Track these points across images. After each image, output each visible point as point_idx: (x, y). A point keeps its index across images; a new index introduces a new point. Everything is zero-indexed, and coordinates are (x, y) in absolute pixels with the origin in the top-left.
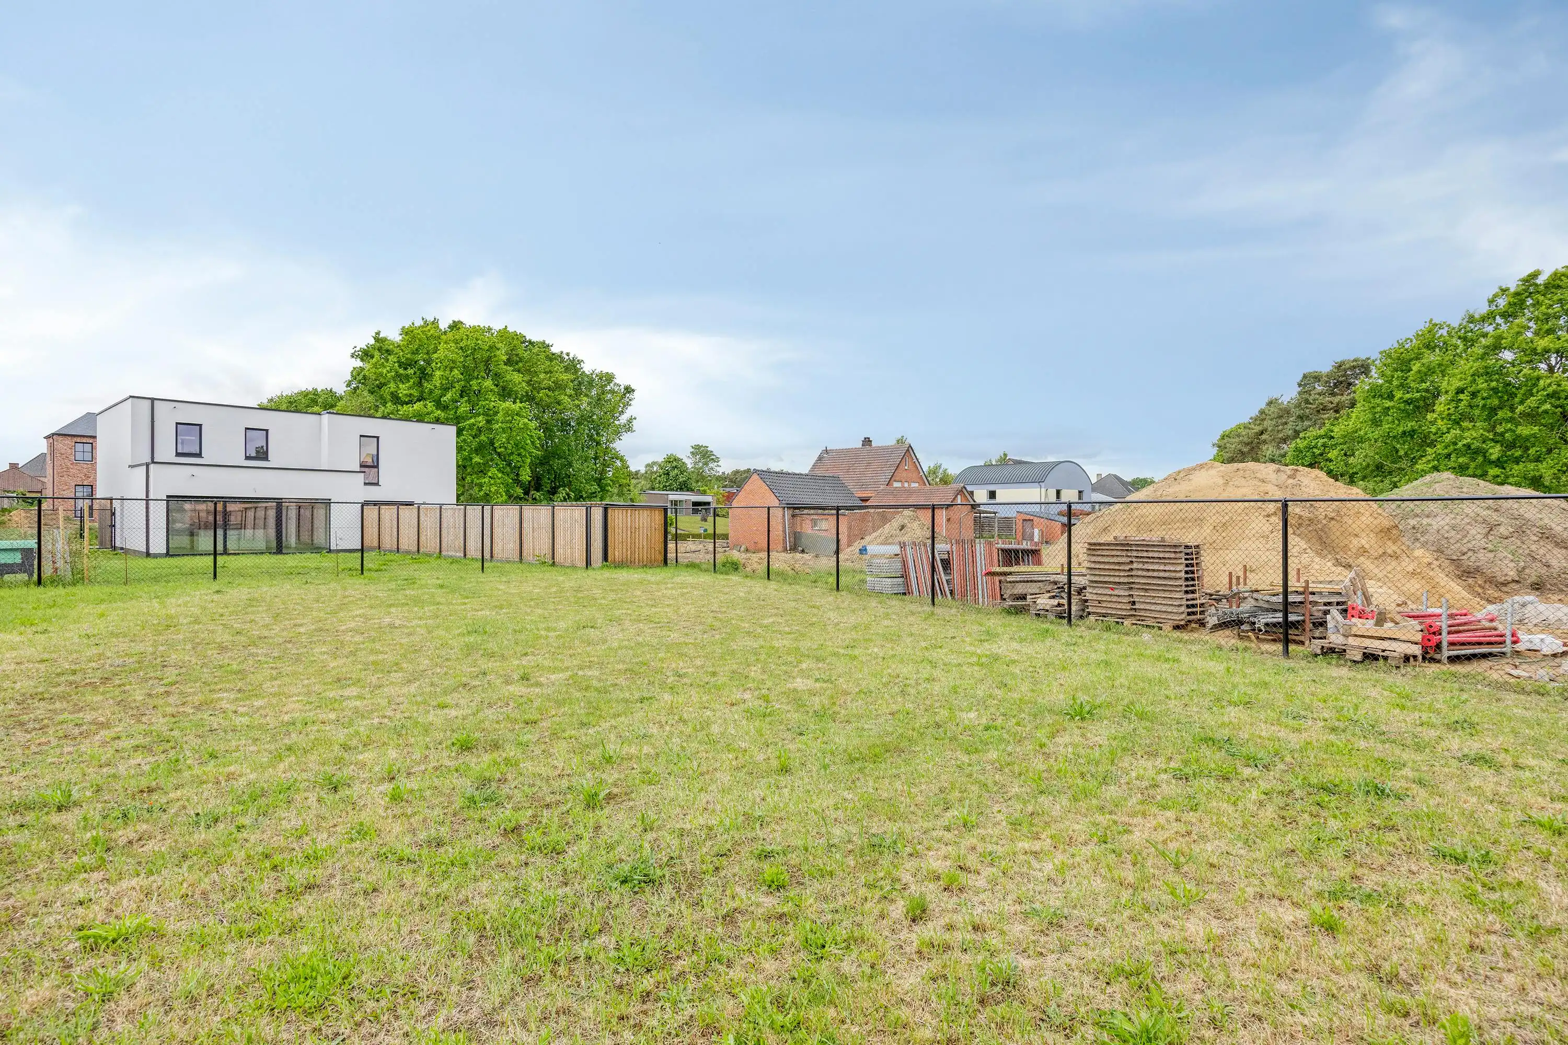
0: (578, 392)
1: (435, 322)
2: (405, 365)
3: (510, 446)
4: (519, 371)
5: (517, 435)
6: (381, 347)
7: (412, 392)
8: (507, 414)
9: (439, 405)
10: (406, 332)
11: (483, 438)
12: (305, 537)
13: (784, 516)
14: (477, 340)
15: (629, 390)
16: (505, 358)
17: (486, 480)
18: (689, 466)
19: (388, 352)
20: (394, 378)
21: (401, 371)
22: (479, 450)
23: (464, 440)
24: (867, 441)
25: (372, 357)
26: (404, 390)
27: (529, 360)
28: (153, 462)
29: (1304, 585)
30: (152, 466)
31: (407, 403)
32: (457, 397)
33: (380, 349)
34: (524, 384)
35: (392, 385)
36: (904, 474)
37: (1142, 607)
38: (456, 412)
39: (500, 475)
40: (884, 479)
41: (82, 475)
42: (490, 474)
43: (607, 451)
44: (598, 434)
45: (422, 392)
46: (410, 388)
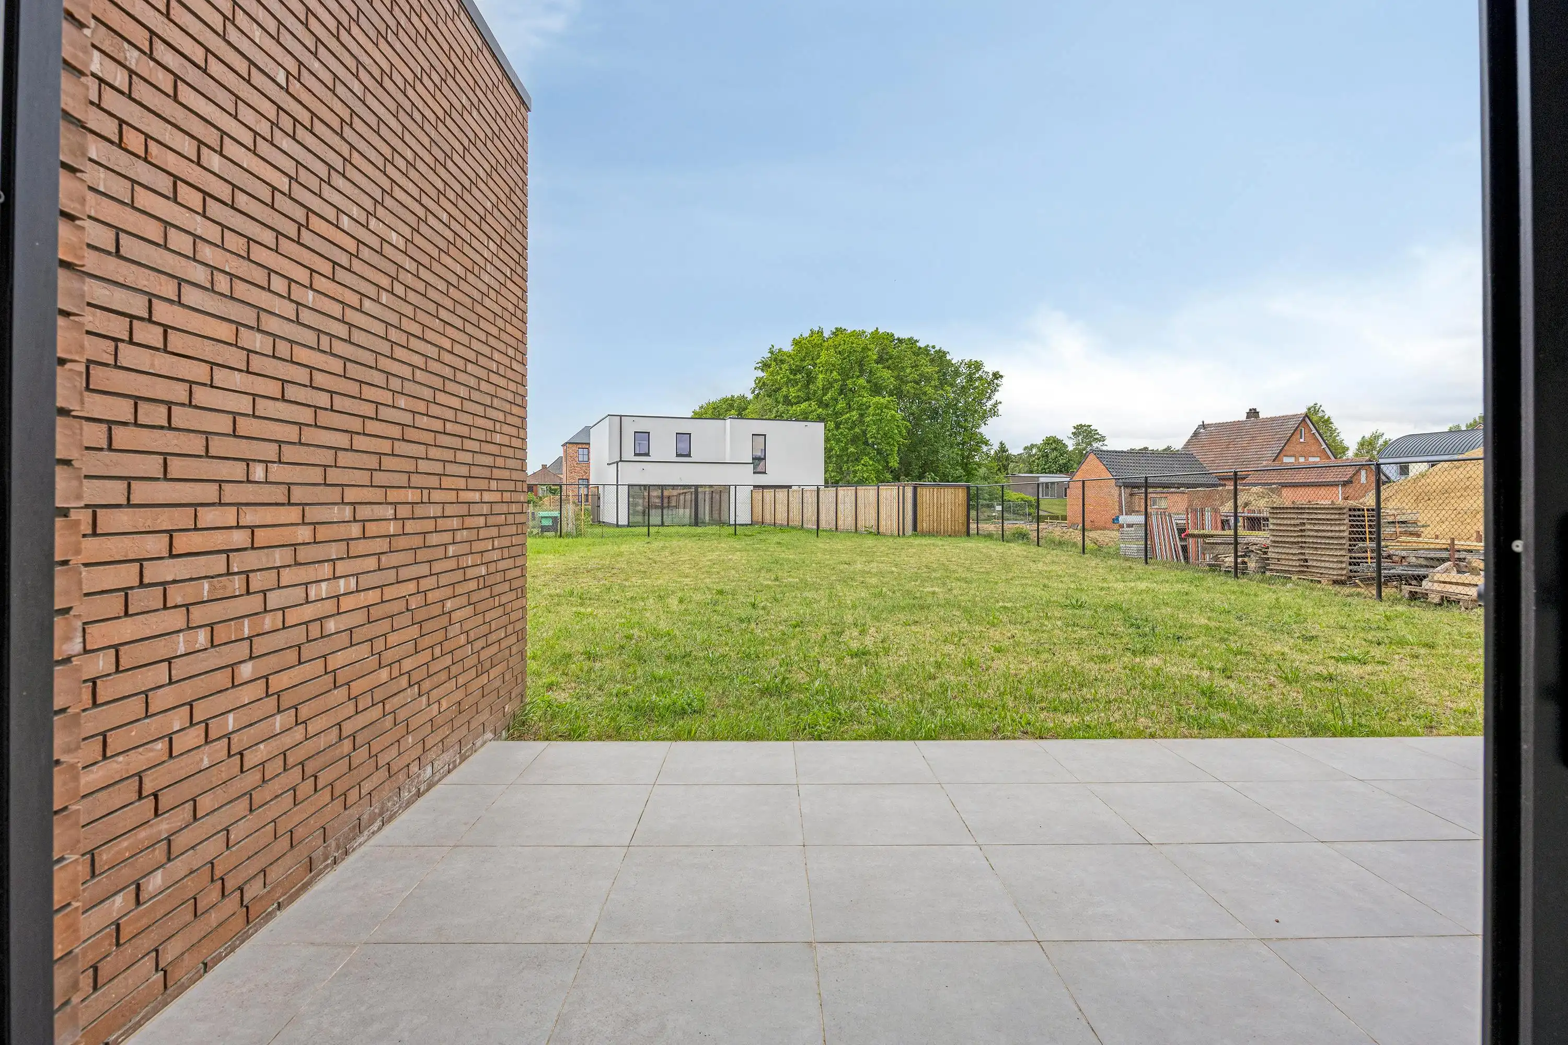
0: (943, 383)
1: (820, 332)
2: (794, 372)
3: (879, 436)
4: (888, 368)
5: (886, 426)
6: (775, 359)
7: (799, 394)
8: (876, 408)
9: (821, 403)
10: (796, 343)
11: (857, 430)
12: (716, 516)
13: (1120, 495)
14: (852, 343)
15: (997, 376)
16: (875, 357)
17: (860, 468)
18: (1070, 448)
19: (782, 362)
20: (787, 383)
21: (792, 377)
22: (854, 440)
23: (842, 433)
24: (1253, 413)
25: (769, 367)
26: (793, 392)
27: (899, 357)
28: (621, 461)
29: (1449, 542)
30: (619, 463)
31: (796, 404)
32: (836, 395)
33: (775, 360)
34: (892, 379)
35: (784, 389)
36: (1299, 448)
37: (1314, 564)
38: (834, 409)
39: (871, 463)
40: (1270, 453)
41: (582, 472)
42: (862, 462)
43: (973, 436)
44: (966, 420)
45: (808, 393)
46: (799, 390)
